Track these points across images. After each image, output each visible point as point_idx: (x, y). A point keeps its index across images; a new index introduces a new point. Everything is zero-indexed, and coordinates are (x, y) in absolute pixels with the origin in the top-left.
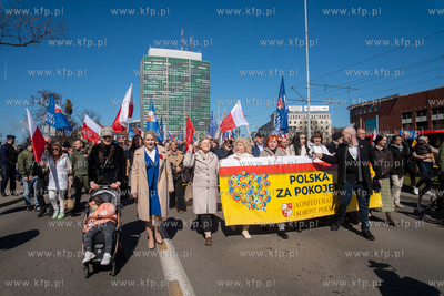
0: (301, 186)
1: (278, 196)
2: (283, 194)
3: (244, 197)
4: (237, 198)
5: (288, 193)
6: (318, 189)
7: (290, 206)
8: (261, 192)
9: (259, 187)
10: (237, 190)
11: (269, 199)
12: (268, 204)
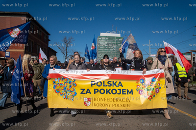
0: (99, 88)
1: (82, 93)
2: (85, 92)
3: (61, 92)
4: (58, 91)
5: (88, 91)
6: (114, 92)
7: (89, 100)
8: (71, 90)
9: (70, 87)
10: (57, 87)
11: (76, 94)
12: (75, 97)
